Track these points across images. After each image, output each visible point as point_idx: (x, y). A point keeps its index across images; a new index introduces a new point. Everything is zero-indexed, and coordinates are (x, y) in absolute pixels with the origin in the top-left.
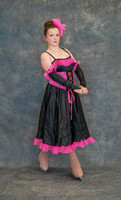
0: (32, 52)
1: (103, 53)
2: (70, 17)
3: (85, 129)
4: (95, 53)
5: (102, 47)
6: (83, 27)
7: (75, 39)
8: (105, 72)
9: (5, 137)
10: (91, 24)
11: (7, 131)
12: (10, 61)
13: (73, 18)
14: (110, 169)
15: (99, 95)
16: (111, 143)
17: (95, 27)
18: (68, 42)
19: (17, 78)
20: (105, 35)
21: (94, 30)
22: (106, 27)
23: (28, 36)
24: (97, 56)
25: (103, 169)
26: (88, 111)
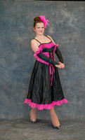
0: (26, 38)
1: (76, 40)
2: (53, 14)
3: (61, 92)
4: (70, 40)
5: (76, 35)
6: (62, 21)
7: (56, 30)
8: (77, 53)
9: (6, 97)
10: (68, 19)
11: (7, 93)
12: (11, 44)
13: (55, 15)
14: (79, 121)
15: (73, 69)
16: (80, 103)
17: (71, 21)
18: (51, 31)
19: (15, 56)
20: (78, 27)
21: (70, 24)
22: (78, 21)
23: (23, 27)
24: (72, 42)
25: (75, 121)
26: (65, 80)
